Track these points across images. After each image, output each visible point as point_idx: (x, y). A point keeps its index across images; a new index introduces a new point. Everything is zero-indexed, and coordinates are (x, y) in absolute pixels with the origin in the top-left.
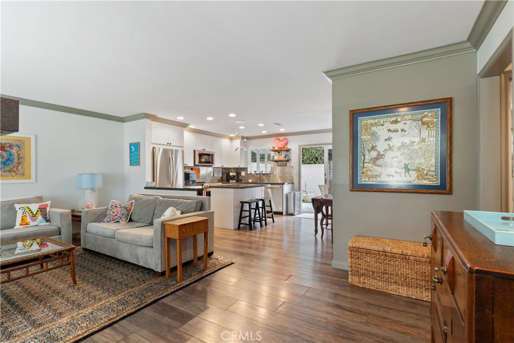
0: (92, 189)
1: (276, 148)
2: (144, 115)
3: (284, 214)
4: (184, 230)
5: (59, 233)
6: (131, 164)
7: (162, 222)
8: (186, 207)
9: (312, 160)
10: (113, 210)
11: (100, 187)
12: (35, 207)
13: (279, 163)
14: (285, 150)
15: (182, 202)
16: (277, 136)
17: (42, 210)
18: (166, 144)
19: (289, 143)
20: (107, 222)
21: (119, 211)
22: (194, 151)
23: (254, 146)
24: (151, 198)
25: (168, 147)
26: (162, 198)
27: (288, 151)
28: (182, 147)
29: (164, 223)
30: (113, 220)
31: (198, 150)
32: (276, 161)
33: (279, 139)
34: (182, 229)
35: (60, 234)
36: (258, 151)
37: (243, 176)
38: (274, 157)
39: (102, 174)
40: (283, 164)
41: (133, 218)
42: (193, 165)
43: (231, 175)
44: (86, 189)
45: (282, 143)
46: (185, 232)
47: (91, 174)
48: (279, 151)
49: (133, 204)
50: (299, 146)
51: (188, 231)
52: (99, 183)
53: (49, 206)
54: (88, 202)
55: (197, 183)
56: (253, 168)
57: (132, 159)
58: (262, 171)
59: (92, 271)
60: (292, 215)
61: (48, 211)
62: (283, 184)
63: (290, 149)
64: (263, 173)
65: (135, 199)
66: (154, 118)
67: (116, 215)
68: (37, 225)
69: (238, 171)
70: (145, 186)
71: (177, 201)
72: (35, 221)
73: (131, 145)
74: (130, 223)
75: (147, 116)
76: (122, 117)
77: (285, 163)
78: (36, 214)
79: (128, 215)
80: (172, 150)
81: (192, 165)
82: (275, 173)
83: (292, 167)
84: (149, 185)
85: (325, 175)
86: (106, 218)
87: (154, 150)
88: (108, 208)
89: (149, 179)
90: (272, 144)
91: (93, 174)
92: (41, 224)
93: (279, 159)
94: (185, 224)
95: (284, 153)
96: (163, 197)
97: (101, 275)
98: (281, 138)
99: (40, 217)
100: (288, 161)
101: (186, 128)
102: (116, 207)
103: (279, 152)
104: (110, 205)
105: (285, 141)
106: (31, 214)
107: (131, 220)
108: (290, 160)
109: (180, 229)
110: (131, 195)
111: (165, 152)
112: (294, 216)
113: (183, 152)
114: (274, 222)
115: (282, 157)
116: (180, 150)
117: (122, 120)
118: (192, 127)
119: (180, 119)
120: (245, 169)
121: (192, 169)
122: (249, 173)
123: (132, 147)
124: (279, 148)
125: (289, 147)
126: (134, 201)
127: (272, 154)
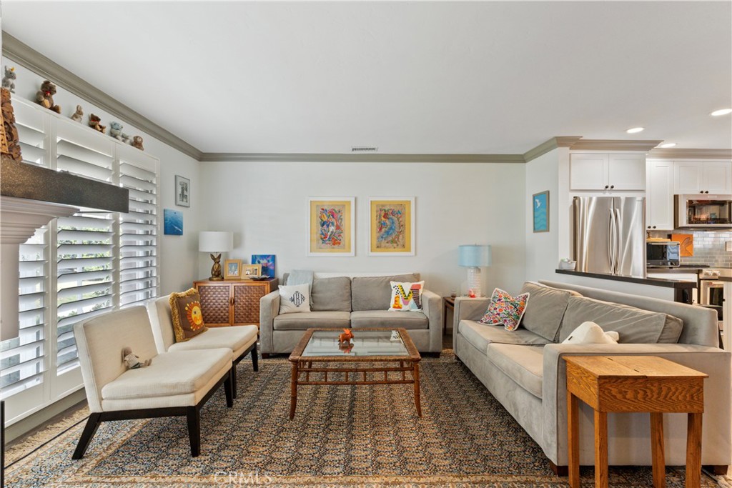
0: (477, 268)
2: (555, 142)
4: (614, 391)
5: (427, 326)
6: (535, 230)
7: (561, 355)
8: (635, 326)
10: (494, 306)
11: (487, 265)
12: (407, 287)
15: (624, 313)
17: (415, 291)
18: (603, 188)
20: (486, 323)
21: (503, 309)
22: (676, 197)
24: (558, 292)
25: (607, 195)
26: (581, 296)
28: (643, 191)
29: (563, 357)
30: (495, 322)
31: (684, 195)
34: (607, 386)
35: (428, 328)
39: (489, 246)
41: (526, 324)
42: (673, 229)
44: (469, 267)
46: (619, 396)
47: (476, 246)
49: (527, 299)
51: (630, 395)
52: (485, 260)
53: (422, 287)
54: (471, 286)
55: (682, 266)
57: (537, 220)
59: (451, 400)
61: (420, 294)
65: (531, 290)
66: (575, 143)
67: (499, 314)
68: (408, 311)
70: (558, 268)
71: (612, 308)
72: (407, 304)
73: (534, 197)
74: (520, 332)
75: (561, 142)
76: (522, 153)
78: (409, 296)
79: (518, 318)
80: (617, 200)
81: (670, 227)
84: (565, 267)
86: (485, 317)
87: (577, 201)
88: (489, 300)
89: (565, 254)
91: (478, 246)
92: (412, 310)
94: (618, 378)
96: (585, 293)
97: (458, 414)
99: (412, 301)
101: (652, 151)
102: (500, 300)
104: (493, 296)
106: (403, 296)
107: (521, 327)
109: (600, 386)
110: (526, 283)
111: (602, 203)
113: (644, 201)
116: (638, 197)
117: (522, 159)
118: (667, 145)
119: (635, 131)
121: (670, 237)
123: (537, 201)
126: (528, 294)
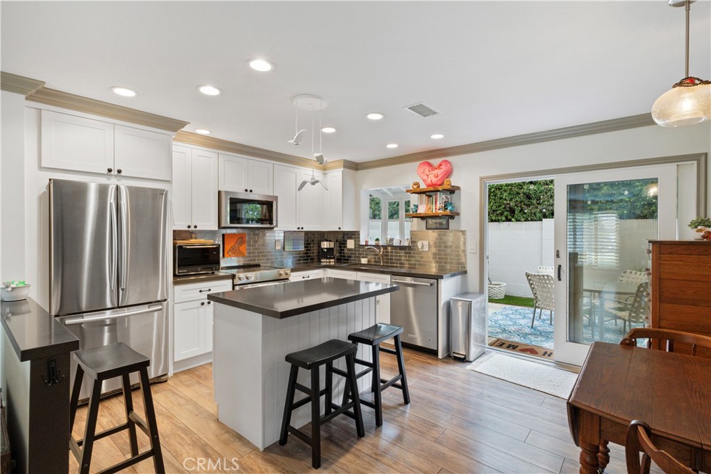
1: (423, 186)
3: (440, 356)
9: (502, 214)
13: (430, 221)
14: (445, 191)
16: (426, 156)
19: (454, 173)
22: (219, 193)
23: (373, 183)
27: (452, 191)
28: (168, 182)
32: (423, 218)
33: (430, 165)
36: (385, 194)
37: (350, 250)
38: (417, 206)
40: (441, 224)
42: (217, 229)
43: (322, 246)
45: (436, 172)
48: (429, 193)
50: (481, 179)
56: (371, 233)
58: (392, 240)
60: (464, 360)
62: (438, 278)
63: (458, 188)
64: (396, 243)
66: (36, 91)
69: (341, 237)
77: (444, 222)
81: (213, 227)
82: (420, 246)
83: (463, 232)
85: (558, 256)
90: (413, 176)
93: (430, 213)
95: (441, 198)
98: (435, 162)
100: (452, 217)
101: (180, 133)
103: (430, 196)
105: (444, 168)
108: (458, 214)
112: (469, 367)
114: (407, 401)
115: (437, 207)
120: (354, 235)
122: (362, 242)
124: (428, 186)
125: (454, 181)
127: (414, 199)
